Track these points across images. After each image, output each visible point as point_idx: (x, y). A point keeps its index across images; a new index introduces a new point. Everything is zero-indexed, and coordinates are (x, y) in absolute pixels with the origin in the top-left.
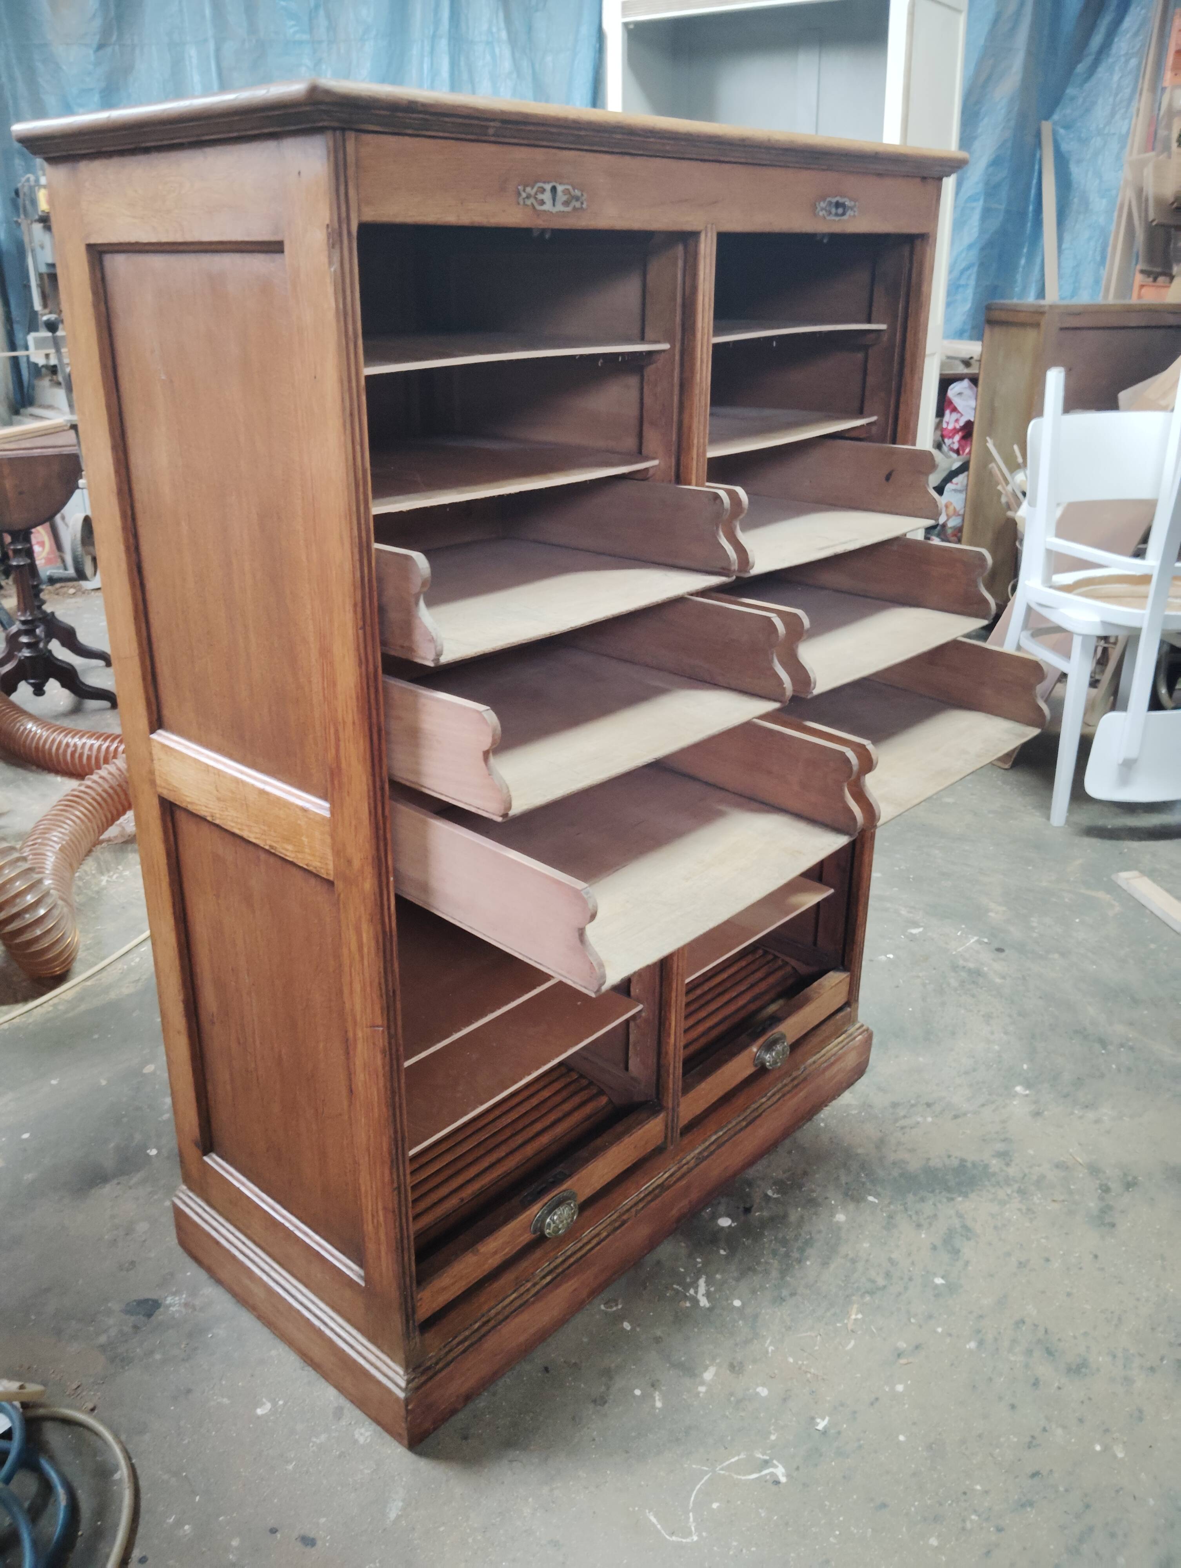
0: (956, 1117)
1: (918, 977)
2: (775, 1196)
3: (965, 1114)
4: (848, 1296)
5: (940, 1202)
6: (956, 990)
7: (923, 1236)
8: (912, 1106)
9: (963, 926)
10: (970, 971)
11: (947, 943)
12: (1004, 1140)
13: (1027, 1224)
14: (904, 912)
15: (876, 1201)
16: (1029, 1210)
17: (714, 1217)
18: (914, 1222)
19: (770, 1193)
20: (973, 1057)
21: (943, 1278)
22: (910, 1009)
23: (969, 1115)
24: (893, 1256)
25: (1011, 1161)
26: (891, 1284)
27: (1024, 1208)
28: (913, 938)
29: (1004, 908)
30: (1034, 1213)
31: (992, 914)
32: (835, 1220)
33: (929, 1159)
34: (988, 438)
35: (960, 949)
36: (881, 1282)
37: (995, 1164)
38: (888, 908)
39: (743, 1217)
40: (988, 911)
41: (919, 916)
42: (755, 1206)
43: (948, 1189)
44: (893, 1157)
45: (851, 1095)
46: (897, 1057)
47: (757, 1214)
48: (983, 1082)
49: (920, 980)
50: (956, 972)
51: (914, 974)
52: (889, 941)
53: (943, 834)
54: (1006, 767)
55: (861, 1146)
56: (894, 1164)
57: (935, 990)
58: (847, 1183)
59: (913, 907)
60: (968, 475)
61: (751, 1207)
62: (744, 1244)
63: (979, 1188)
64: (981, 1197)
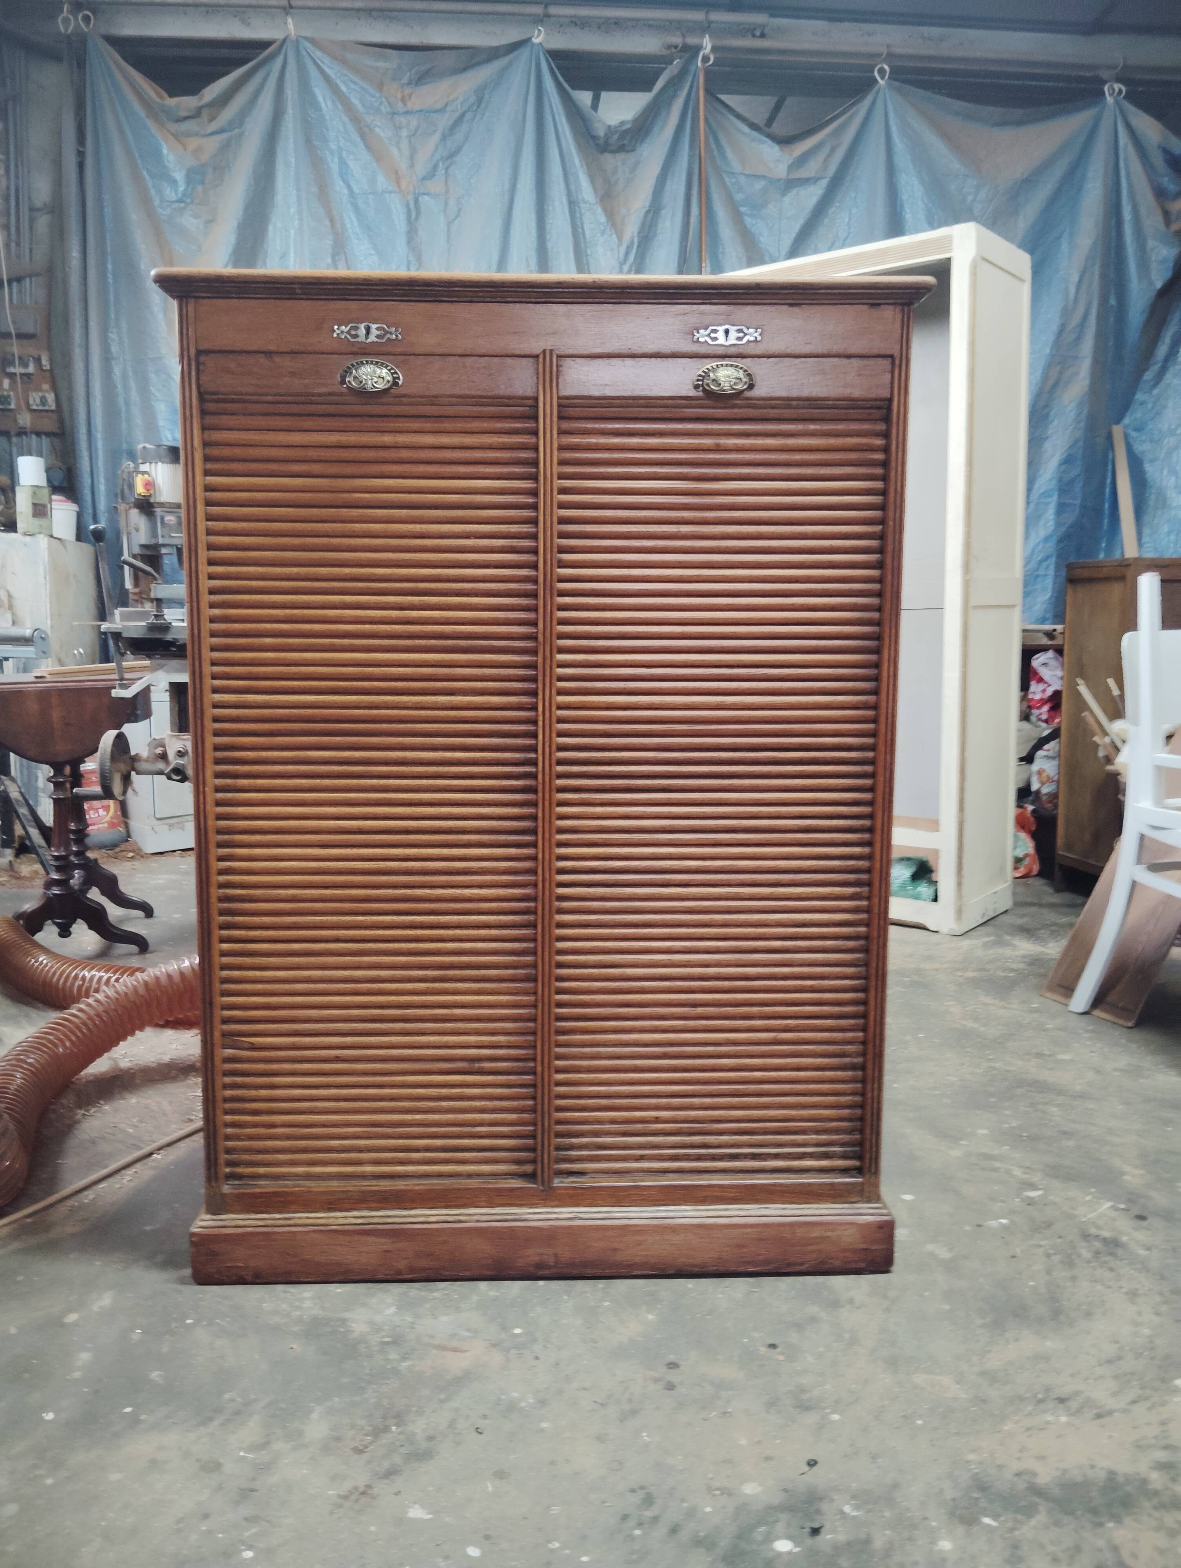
0: (1099, 1416)
1: (1040, 1246)
2: (855, 1513)
3: (1110, 1413)
5: (1083, 1527)
6: (1088, 1262)
8: (1041, 1401)
9: (1093, 1190)
10: (1105, 1241)
11: (1073, 1209)
12: (1165, 1448)
14: (1017, 1172)
15: (995, 1524)
17: (769, 1539)
18: (1048, 1554)
19: (847, 1509)
20: (1117, 1342)
22: (1032, 1284)
23: (1116, 1414)
25: (1177, 1475)
28: (1031, 1202)
29: (1142, 1172)
31: (1126, 1177)
32: (937, 1548)
33: (1065, 1470)
34: (1079, 681)
35: (1091, 1216)
37: (1156, 1479)
38: (999, 1168)
39: (809, 1541)
40: (1123, 1173)
41: (1036, 1178)
42: (827, 1526)
43: (1094, 1511)
44: (1016, 1466)
45: (958, 1386)
46: (1017, 1340)
47: (829, 1537)
48: (1132, 1374)
49: (1041, 1249)
50: (1088, 1242)
51: (1034, 1242)
52: (999, 1204)
53: (1061, 1092)
54: (1130, 1024)
55: (973, 1451)
56: (1018, 1475)
57: (1062, 1262)
58: (954, 1500)
59: (1028, 1168)
60: (1060, 742)
61: (821, 1526)
63: (1136, 1510)
64: (1141, 1524)
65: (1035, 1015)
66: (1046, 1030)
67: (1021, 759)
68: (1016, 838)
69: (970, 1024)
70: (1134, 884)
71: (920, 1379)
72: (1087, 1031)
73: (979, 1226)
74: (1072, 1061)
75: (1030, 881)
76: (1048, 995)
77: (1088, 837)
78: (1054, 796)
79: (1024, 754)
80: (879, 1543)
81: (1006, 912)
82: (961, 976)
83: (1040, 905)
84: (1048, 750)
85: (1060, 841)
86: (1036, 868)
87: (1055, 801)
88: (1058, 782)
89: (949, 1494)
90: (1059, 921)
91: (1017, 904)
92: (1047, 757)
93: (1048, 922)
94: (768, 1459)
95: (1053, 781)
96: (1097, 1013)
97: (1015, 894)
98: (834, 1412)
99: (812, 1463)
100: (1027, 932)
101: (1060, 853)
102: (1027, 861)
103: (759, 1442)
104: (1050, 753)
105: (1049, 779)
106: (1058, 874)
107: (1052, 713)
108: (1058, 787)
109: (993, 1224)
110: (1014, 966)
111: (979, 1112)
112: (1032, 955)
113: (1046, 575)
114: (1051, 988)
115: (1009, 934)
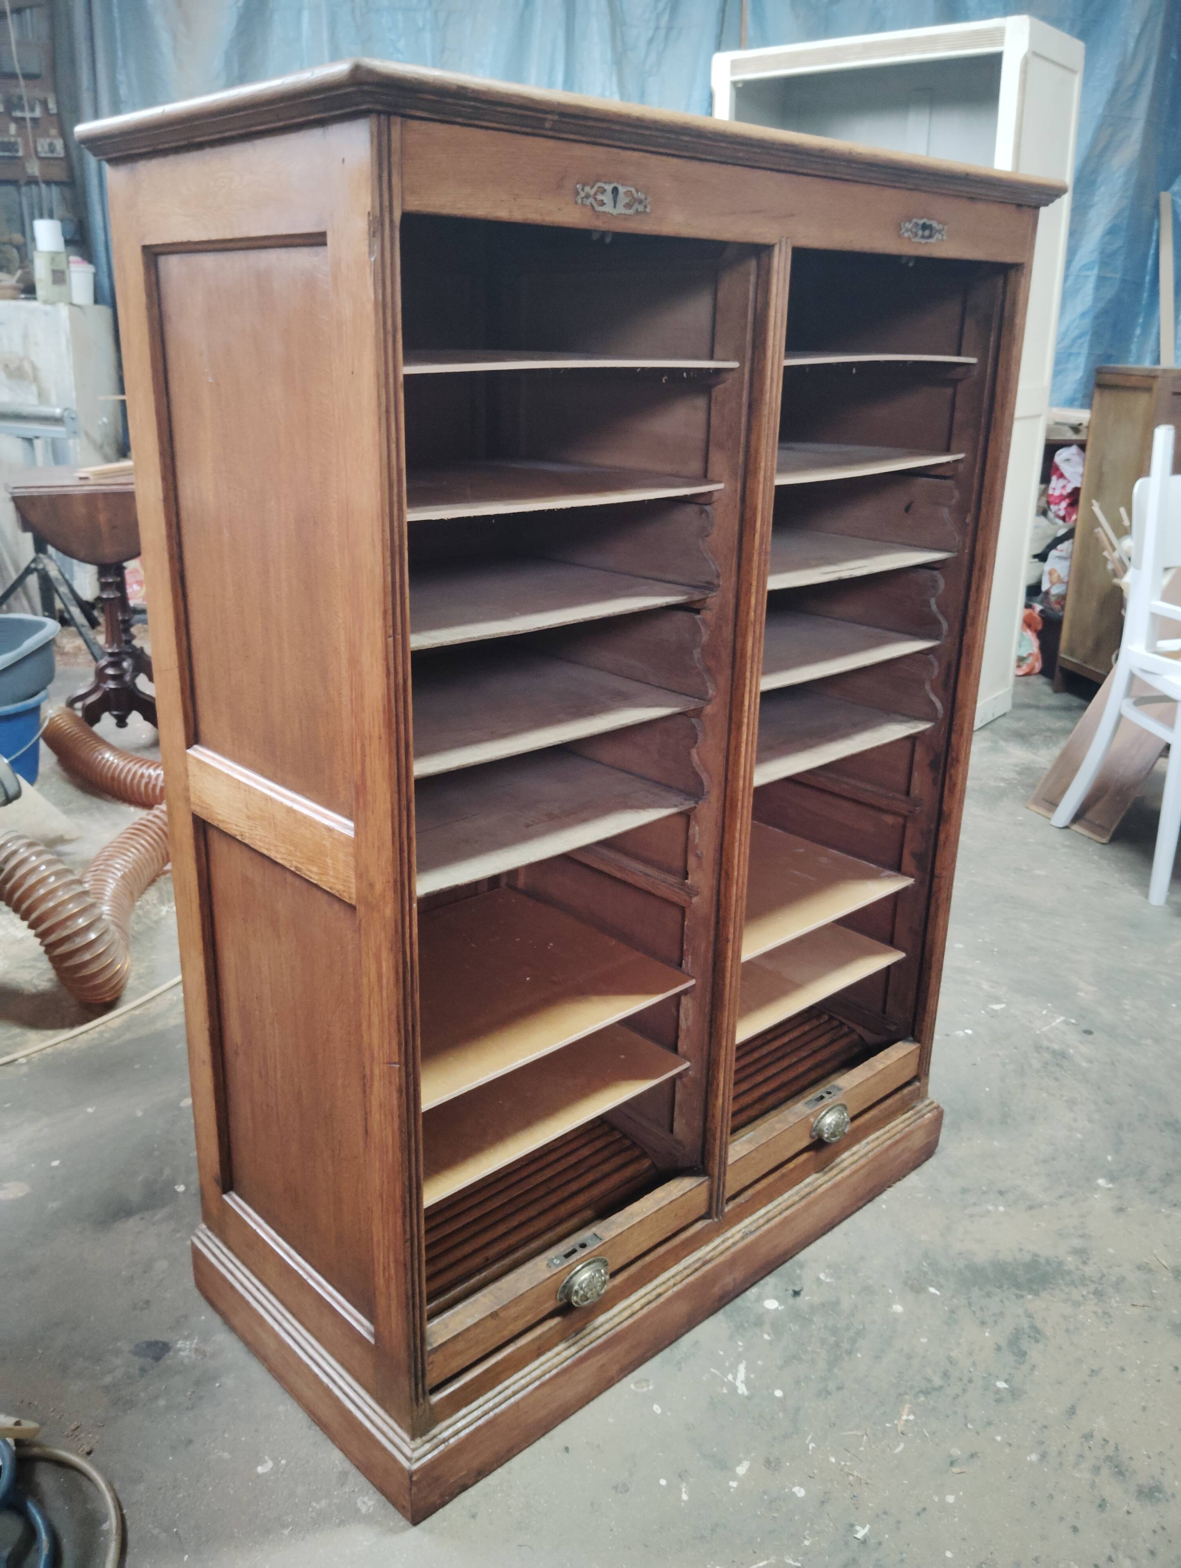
0: (1031, 1208)
1: (998, 1056)
2: (828, 1280)
3: (1041, 1206)
4: (900, 1394)
5: (1007, 1298)
6: (1038, 1072)
7: (987, 1334)
8: (984, 1193)
9: (1049, 1005)
10: (1054, 1053)
11: (1030, 1022)
12: (1081, 1237)
13: (1103, 1329)
14: (985, 986)
15: (938, 1293)
16: (1105, 1313)
17: (760, 1298)
18: (978, 1318)
19: (822, 1276)
20: (1053, 1144)
21: (1006, 1381)
22: (987, 1089)
23: (1045, 1207)
24: (952, 1354)
25: (1088, 1259)
26: (949, 1385)
27: (1100, 1311)
28: (994, 1014)
29: (1095, 989)
30: (1110, 1316)
31: (1081, 994)
32: (891, 1311)
33: (998, 1251)
34: (1094, 502)
35: (1045, 1029)
36: (937, 1381)
37: (1071, 1261)
38: (969, 981)
39: (791, 1301)
40: (1077, 990)
41: (1001, 992)
42: (805, 1290)
43: (1018, 1286)
44: (959, 1247)
46: (969, 1139)
47: (807, 1298)
48: (1063, 1173)
49: (999, 1059)
50: (1039, 1053)
51: (993, 1052)
52: (967, 1015)
53: (1032, 908)
54: (1104, 841)
55: (926, 1232)
56: (959, 1254)
57: (1015, 1071)
58: (907, 1272)
59: (995, 982)
60: (1073, 543)
61: (801, 1290)
62: (790, 1329)
63: (1052, 1286)
64: (1053, 1296)
65: (1019, 828)
66: (1027, 844)
67: (1035, 556)
68: (1022, 636)
70: (1120, 717)
72: (1065, 846)
73: (947, 1035)
74: (1046, 876)
75: (1032, 679)
76: (1033, 807)
77: (1090, 643)
78: (1062, 598)
79: (1038, 551)
80: (846, 1304)
81: (1004, 715)
83: (1037, 707)
84: (1061, 551)
85: (1063, 644)
86: (1038, 666)
87: (1063, 602)
88: (1067, 583)
89: (904, 1267)
90: (1055, 727)
91: (1016, 706)
92: (1060, 557)
93: (1042, 727)
95: (1063, 582)
96: (1075, 827)
97: (1015, 695)
100: (1021, 737)
101: (1062, 655)
102: (1030, 661)
104: (1063, 554)
105: (1060, 580)
106: (1058, 675)
107: (1070, 509)
108: (1067, 589)
109: (960, 1033)
110: (1005, 776)
112: (1023, 763)
113: (1078, 354)
114: (1036, 802)
115: (1005, 740)
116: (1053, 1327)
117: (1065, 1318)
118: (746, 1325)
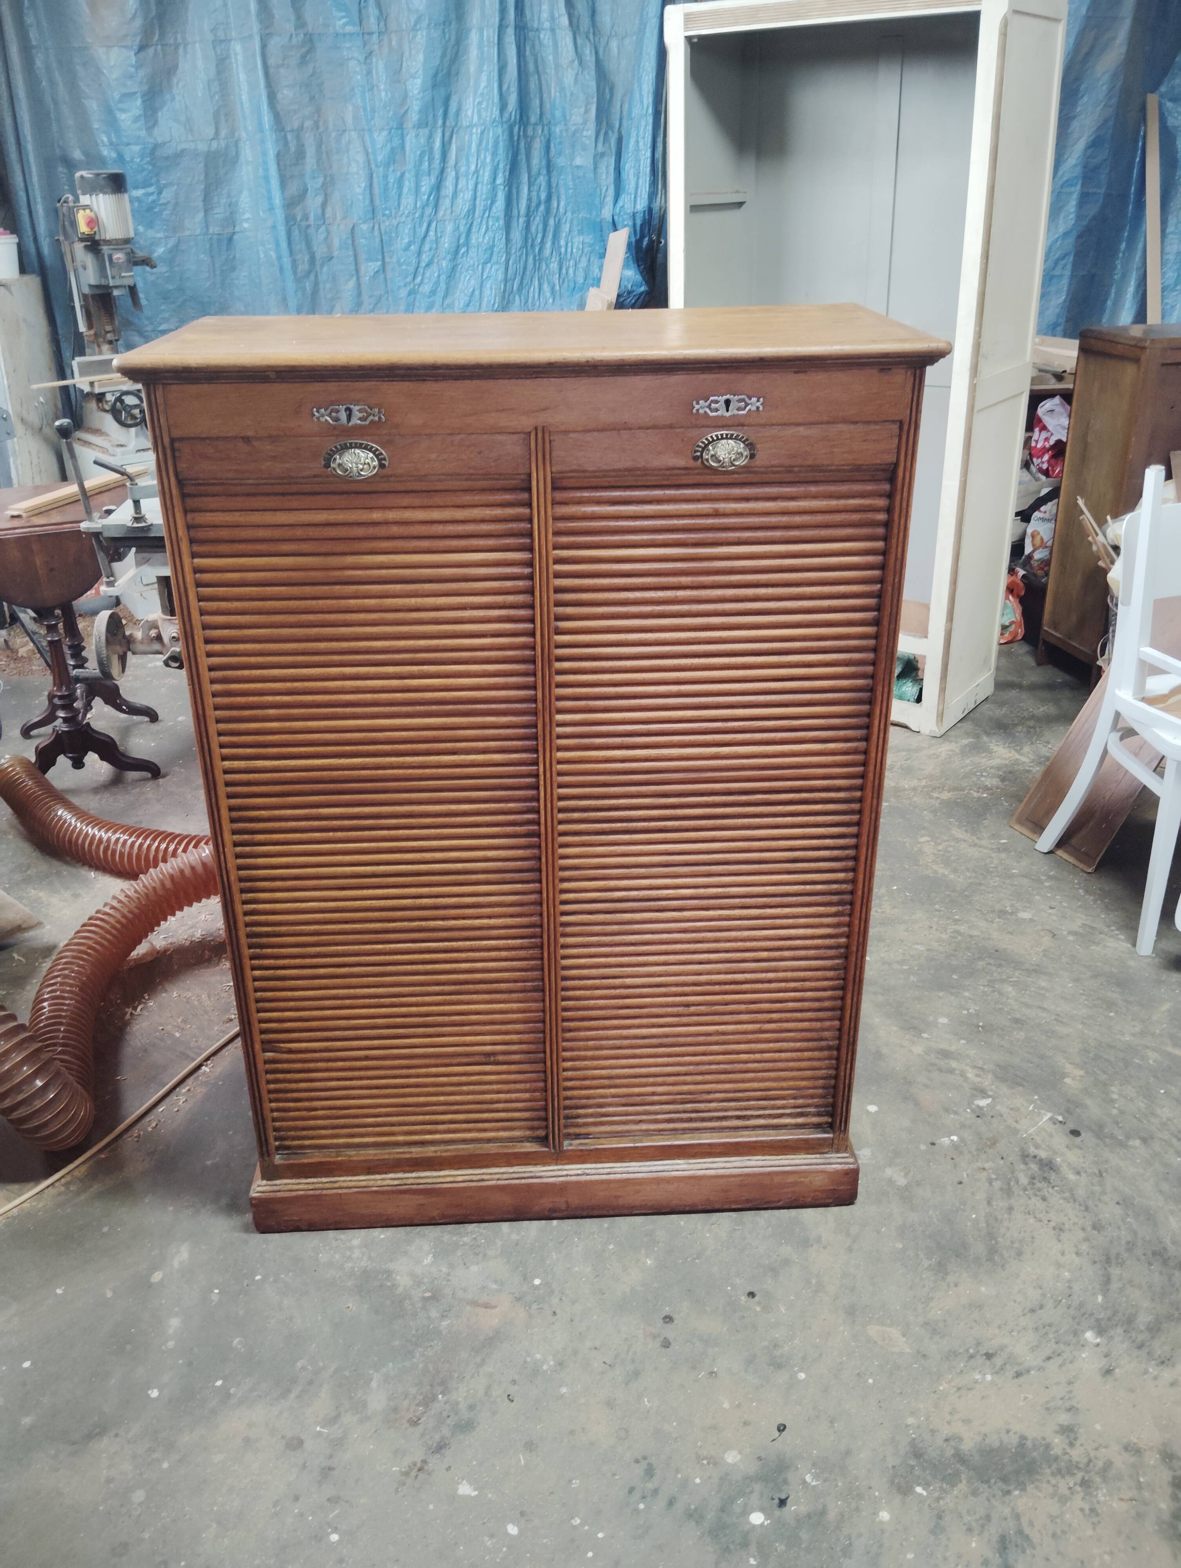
0: (1018, 1375)
1: (984, 1169)
2: (814, 1483)
3: (1028, 1371)
5: (994, 1496)
6: (1025, 1189)
7: (974, 1545)
8: (971, 1357)
9: (1036, 1097)
10: (1041, 1163)
11: (1017, 1122)
12: (1069, 1410)
13: (1090, 1532)
14: (971, 1074)
15: (925, 1494)
16: (1092, 1510)
17: (746, 1511)
18: (964, 1524)
19: (808, 1478)
20: (1041, 1288)
22: (974, 1216)
23: (1032, 1372)
25: (1075, 1439)
27: (1087, 1507)
28: (980, 1113)
29: (1082, 1073)
30: (1097, 1515)
31: (1068, 1081)
32: (878, 1519)
33: (985, 1435)
35: (1031, 1131)
37: (1058, 1443)
38: (954, 1069)
39: (777, 1513)
40: (1064, 1075)
41: (987, 1082)
42: (792, 1497)
43: (1005, 1479)
44: (946, 1431)
45: (904, 1339)
46: (956, 1285)
47: (793, 1508)
48: (1050, 1325)
49: (985, 1173)
50: (1026, 1164)
51: (979, 1164)
52: (952, 1116)
53: (1017, 964)
54: (1090, 870)
55: (913, 1414)
56: (946, 1440)
57: (1001, 1189)
58: (894, 1467)
59: (981, 1069)
61: (787, 1498)
62: (776, 1550)
63: (1038, 1477)
64: (1040, 1491)
65: (1003, 855)
66: (1011, 876)
67: (1019, 514)
68: (1004, 605)
69: (942, 870)
70: (1106, 752)
71: (873, 1331)
72: (1050, 878)
73: (933, 1144)
74: (1031, 920)
75: (1015, 647)
76: (1017, 827)
77: (1074, 618)
78: (1046, 563)
79: (1021, 509)
80: (832, 1515)
81: (987, 699)
82: (938, 798)
83: (1021, 687)
84: (1045, 512)
85: (1047, 616)
86: (1021, 632)
87: (1046, 568)
88: (1052, 548)
89: (891, 1461)
90: (1036, 712)
91: (999, 687)
92: (1043, 519)
93: (1026, 714)
94: (745, 1424)
95: (1046, 547)
96: (1060, 853)
97: (998, 670)
98: (801, 1370)
99: (782, 1428)
100: (1004, 729)
101: (1045, 628)
102: (1013, 628)
103: (739, 1405)
104: (1047, 516)
105: (1043, 545)
106: (1041, 646)
107: (1053, 461)
108: (1051, 553)
109: (945, 1141)
110: (988, 782)
111: (941, 994)
112: (1007, 765)
114: (1020, 821)
115: (987, 734)
116: (1039, 1531)
117: (1053, 1519)
118: (732, 1547)
